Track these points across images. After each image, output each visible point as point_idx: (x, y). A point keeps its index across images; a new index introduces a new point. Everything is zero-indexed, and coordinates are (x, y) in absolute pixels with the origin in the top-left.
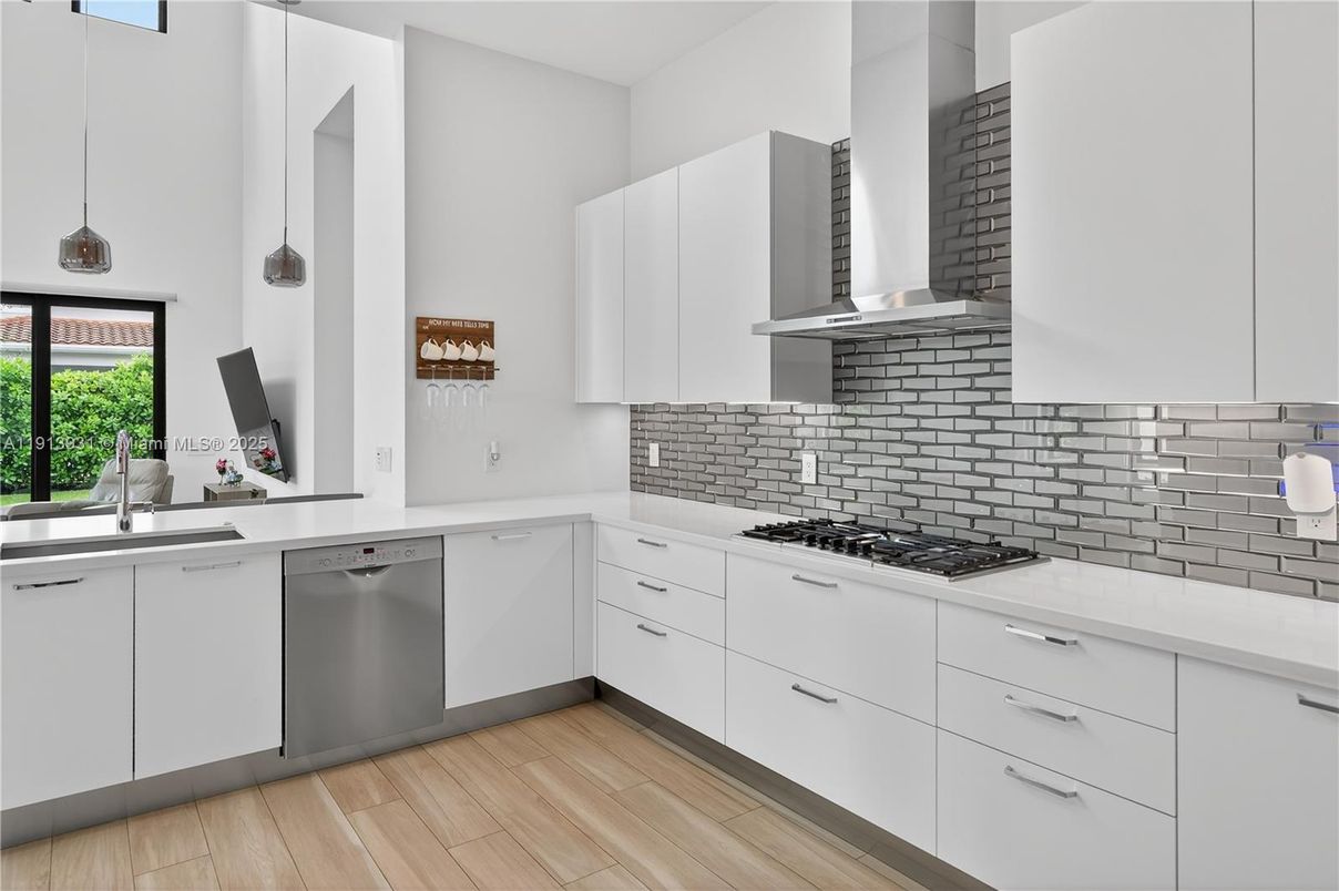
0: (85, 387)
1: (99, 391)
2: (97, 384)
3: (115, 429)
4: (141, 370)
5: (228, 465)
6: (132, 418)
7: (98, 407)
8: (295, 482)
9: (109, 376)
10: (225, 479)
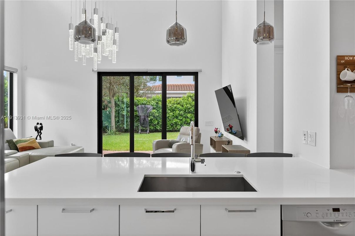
0: (175, 102)
1: (179, 104)
2: (178, 102)
3: (183, 115)
4: (189, 97)
5: (218, 130)
6: (187, 111)
7: (178, 108)
8: (246, 140)
9: (181, 99)
10: (217, 135)
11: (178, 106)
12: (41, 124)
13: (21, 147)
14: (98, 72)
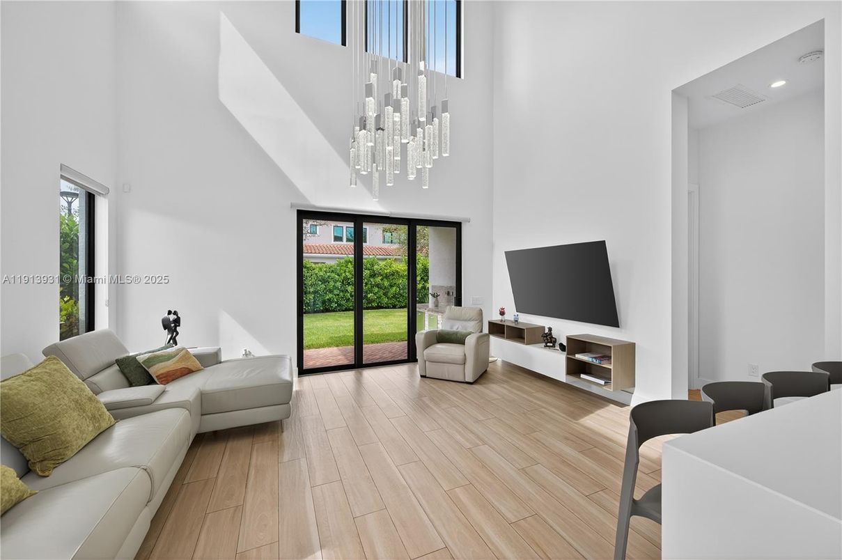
11: (333, 275)
12: (175, 313)
13: (162, 374)
14: (298, 211)
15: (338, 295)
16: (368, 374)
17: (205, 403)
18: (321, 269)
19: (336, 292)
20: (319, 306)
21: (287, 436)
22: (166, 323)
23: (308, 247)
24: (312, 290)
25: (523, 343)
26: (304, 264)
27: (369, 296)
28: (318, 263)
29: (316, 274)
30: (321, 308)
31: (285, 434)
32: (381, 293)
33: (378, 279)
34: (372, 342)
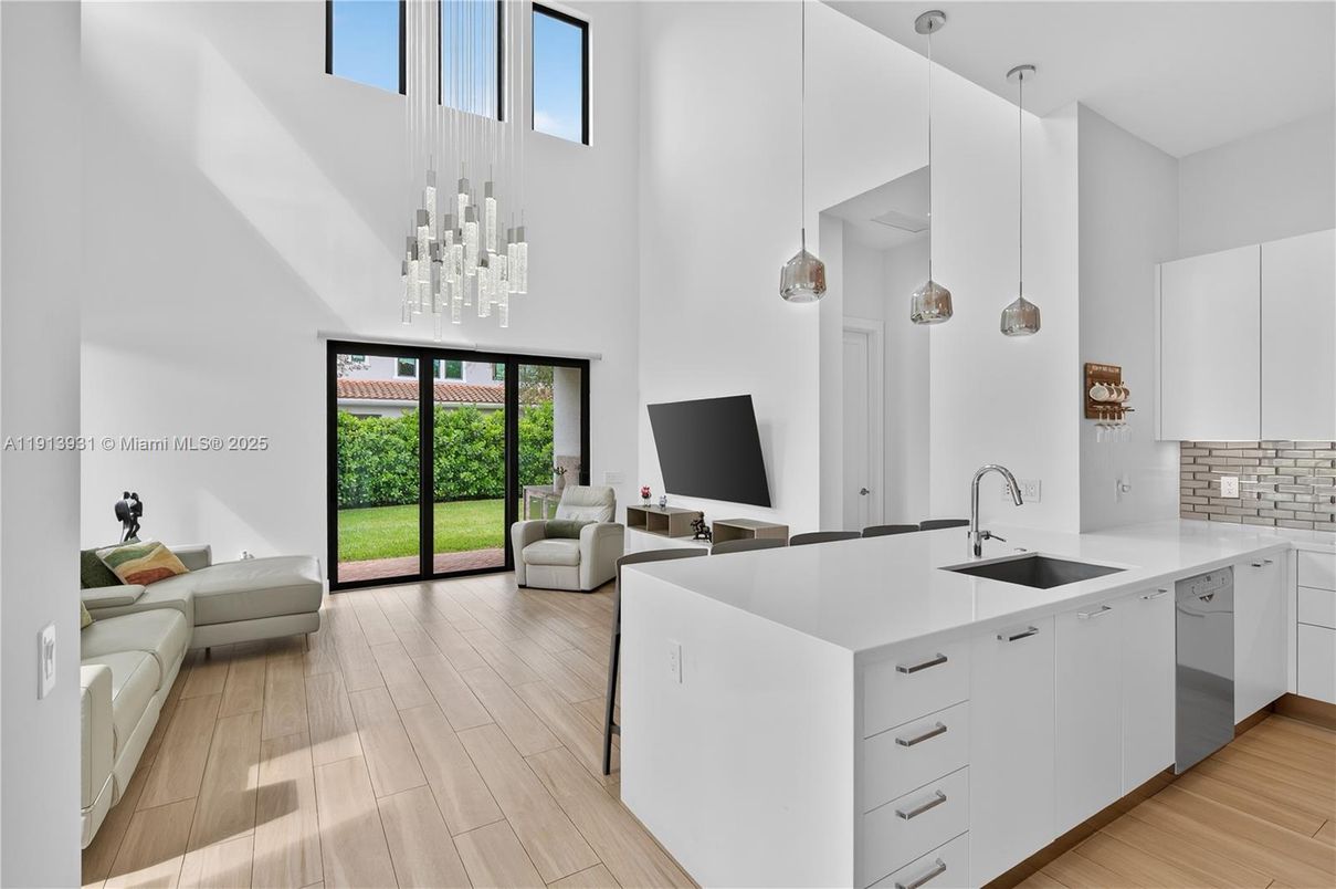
12: (134, 496)
13: (135, 574)
14: (328, 341)
15: (405, 474)
16: (441, 587)
17: (200, 611)
18: (371, 428)
19: (399, 469)
20: (367, 496)
21: (316, 654)
22: (122, 511)
23: (348, 387)
24: (354, 466)
25: (667, 535)
26: (339, 417)
27: (462, 476)
28: (366, 416)
29: (363, 437)
30: (373, 499)
31: (312, 653)
32: (485, 471)
33: (479, 446)
34: (459, 550)
